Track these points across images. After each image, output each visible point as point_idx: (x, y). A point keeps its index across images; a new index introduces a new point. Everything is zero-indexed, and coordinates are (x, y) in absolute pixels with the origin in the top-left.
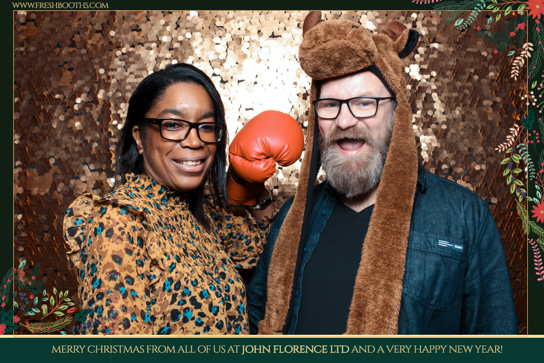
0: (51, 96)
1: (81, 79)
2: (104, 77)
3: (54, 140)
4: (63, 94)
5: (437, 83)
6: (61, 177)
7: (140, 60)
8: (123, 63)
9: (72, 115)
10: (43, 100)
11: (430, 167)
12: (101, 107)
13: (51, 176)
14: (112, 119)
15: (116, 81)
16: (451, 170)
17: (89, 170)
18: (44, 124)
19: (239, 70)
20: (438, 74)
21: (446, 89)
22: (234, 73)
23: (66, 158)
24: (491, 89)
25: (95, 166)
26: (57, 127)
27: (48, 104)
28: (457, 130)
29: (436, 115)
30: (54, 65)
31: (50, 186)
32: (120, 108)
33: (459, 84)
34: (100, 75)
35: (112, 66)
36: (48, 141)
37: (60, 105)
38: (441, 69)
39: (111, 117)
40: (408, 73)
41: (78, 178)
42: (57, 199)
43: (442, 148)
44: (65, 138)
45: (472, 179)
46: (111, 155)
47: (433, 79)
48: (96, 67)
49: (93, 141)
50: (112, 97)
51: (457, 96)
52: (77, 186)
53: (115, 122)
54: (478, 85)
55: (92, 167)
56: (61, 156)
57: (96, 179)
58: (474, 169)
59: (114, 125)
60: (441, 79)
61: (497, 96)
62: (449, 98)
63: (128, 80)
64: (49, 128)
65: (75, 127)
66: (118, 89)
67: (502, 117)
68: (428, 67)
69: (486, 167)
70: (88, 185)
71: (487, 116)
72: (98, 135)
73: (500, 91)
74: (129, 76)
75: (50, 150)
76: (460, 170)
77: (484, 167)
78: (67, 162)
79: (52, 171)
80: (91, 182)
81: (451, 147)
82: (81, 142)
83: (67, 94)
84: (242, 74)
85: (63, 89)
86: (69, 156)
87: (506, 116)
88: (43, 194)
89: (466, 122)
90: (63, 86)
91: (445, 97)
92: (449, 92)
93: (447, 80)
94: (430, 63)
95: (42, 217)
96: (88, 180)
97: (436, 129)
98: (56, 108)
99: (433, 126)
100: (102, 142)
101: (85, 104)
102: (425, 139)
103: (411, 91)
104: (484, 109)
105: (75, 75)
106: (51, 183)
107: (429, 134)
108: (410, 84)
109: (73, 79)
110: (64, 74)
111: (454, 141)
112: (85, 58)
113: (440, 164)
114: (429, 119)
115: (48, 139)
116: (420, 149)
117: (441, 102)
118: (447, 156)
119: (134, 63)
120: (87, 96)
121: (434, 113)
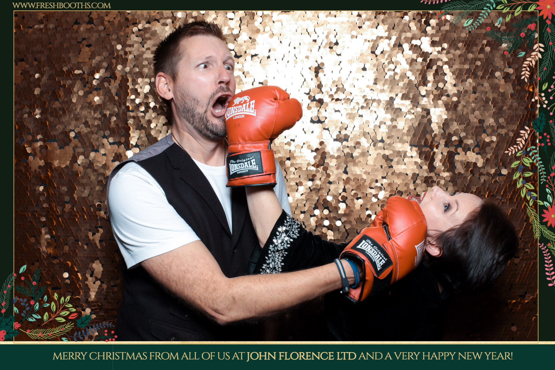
0: (70, 72)
1: (99, 55)
2: (122, 53)
3: (74, 114)
4: (82, 70)
5: (449, 55)
6: (81, 150)
7: (156, 36)
8: (139, 39)
9: (90, 90)
10: (63, 76)
11: (440, 139)
12: (119, 82)
13: (71, 149)
14: (130, 94)
15: (133, 57)
16: (461, 141)
17: (108, 143)
18: (64, 99)
19: (252, 45)
20: (450, 46)
21: (458, 61)
22: (248, 48)
23: (86, 132)
24: (504, 60)
25: (113, 139)
26: (77, 101)
27: (68, 80)
28: (468, 102)
29: (447, 86)
30: (73, 42)
31: (71, 159)
32: (137, 83)
33: (470, 56)
34: (118, 51)
35: (129, 42)
36: (68, 115)
37: (80, 81)
38: (453, 41)
39: (129, 91)
40: (420, 46)
41: (97, 151)
42: (77, 171)
43: (451, 120)
44: (85, 113)
45: (482, 151)
46: (129, 129)
47: (445, 52)
48: (113, 43)
49: (111, 115)
50: (129, 72)
51: (468, 68)
52: (96, 158)
53: (133, 97)
54: (490, 56)
55: (111, 140)
56: (81, 130)
57: (115, 151)
58: (484, 141)
59: (131, 99)
60: (452, 51)
61: (510, 67)
62: (460, 70)
63: (145, 56)
64: (69, 103)
65: (95, 101)
66: (135, 65)
67: (514, 89)
68: (439, 39)
69: (497, 139)
70: (107, 157)
71: (498, 88)
72: (116, 109)
73: (513, 63)
74: (145, 51)
75: (71, 124)
76: (470, 142)
77: (494, 139)
78: (86, 135)
79: (72, 145)
80: (110, 155)
81: (462, 119)
82: (100, 116)
83: (86, 69)
84: (255, 49)
85: (82, 65)
86: (89, 129)
87: (518, 88)
88: (63, 166)
89: (477, 94)
90: (82, 62)
91: (457, 69)
92: (460, 64)
93: (458, 52)
94: (442, 35)
95: (63, 189)
96: (107, 153)
97: (446, 101)
98: (75, 83)
99: (444, 98)
100: (121, 115)
101: (103, 80)
102: (435, 111)
103: (421, 64)
104: (497, 81)
105: (94, 51)
106: (72, 155)
107: (440, 106)
108: (421, 57)
109: (91, 55)
110: (82, 50)
111: (465, 113)
112: (103, 35)
113: (450, 135)
114: (439, 91)
115: (68, 113)
116: (430, 121)
117: (453, 74)
118: (457, 127)
119: (150, 39)
120: (106, 72)
121: (445, 86)
